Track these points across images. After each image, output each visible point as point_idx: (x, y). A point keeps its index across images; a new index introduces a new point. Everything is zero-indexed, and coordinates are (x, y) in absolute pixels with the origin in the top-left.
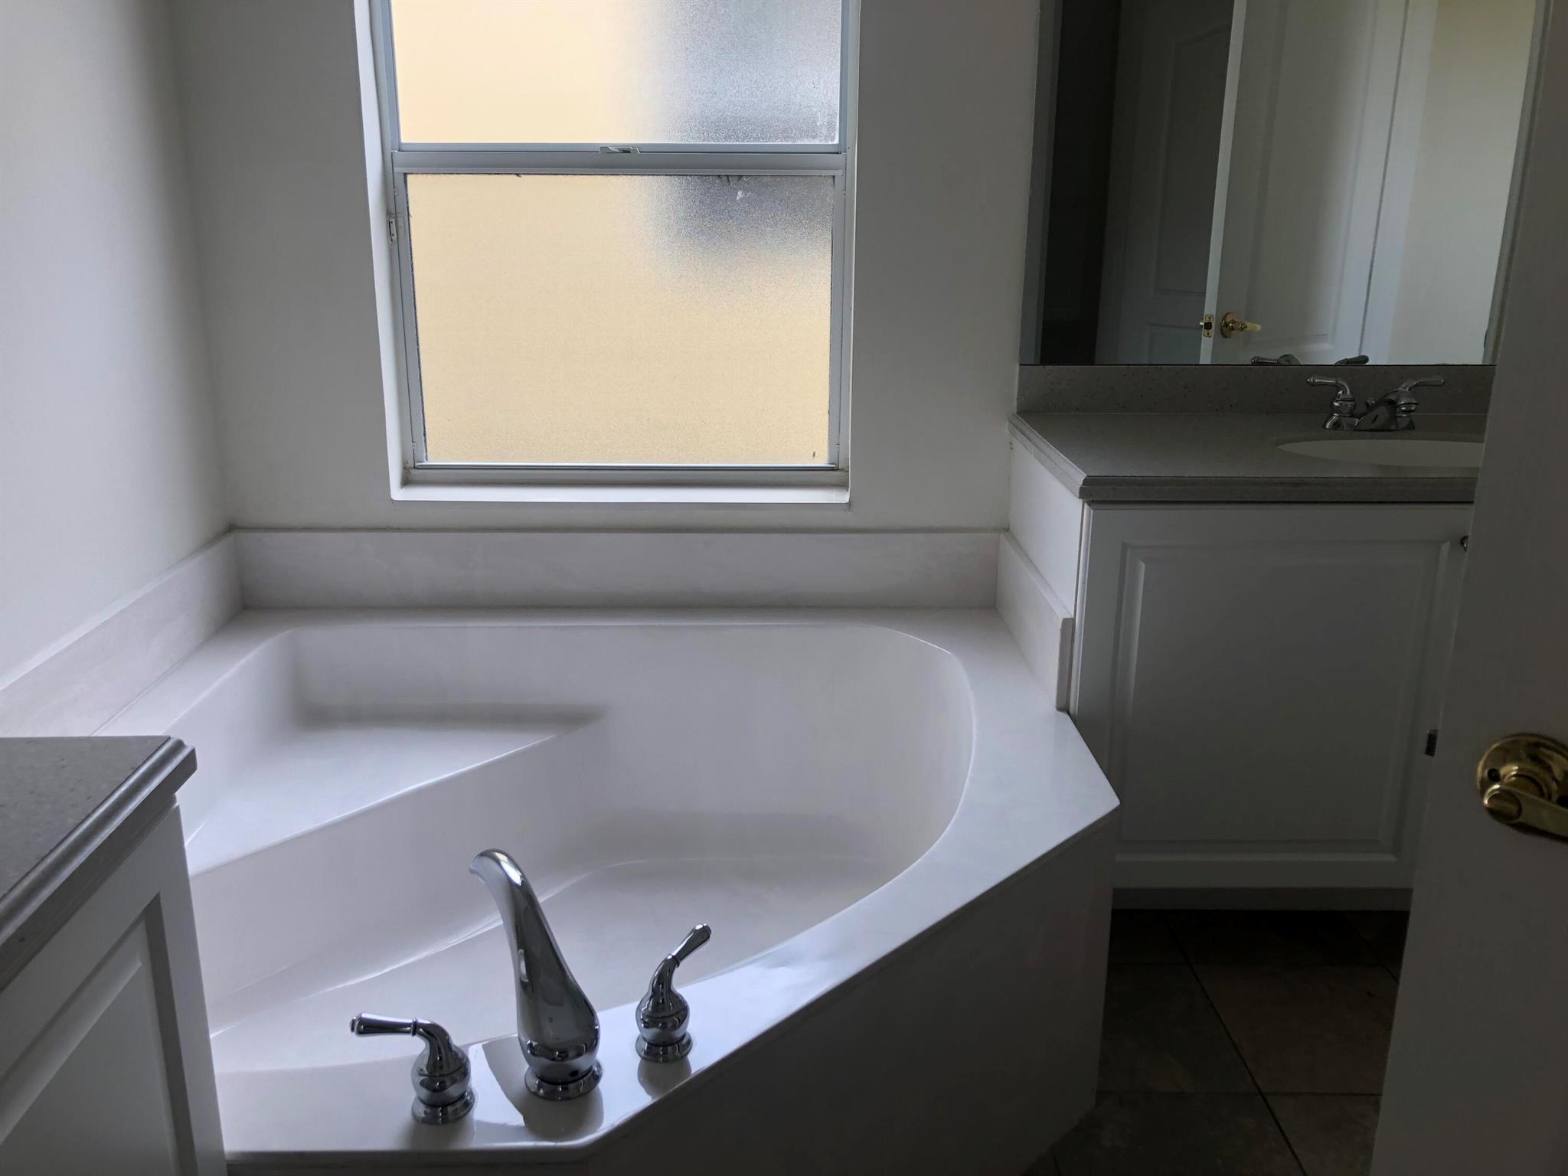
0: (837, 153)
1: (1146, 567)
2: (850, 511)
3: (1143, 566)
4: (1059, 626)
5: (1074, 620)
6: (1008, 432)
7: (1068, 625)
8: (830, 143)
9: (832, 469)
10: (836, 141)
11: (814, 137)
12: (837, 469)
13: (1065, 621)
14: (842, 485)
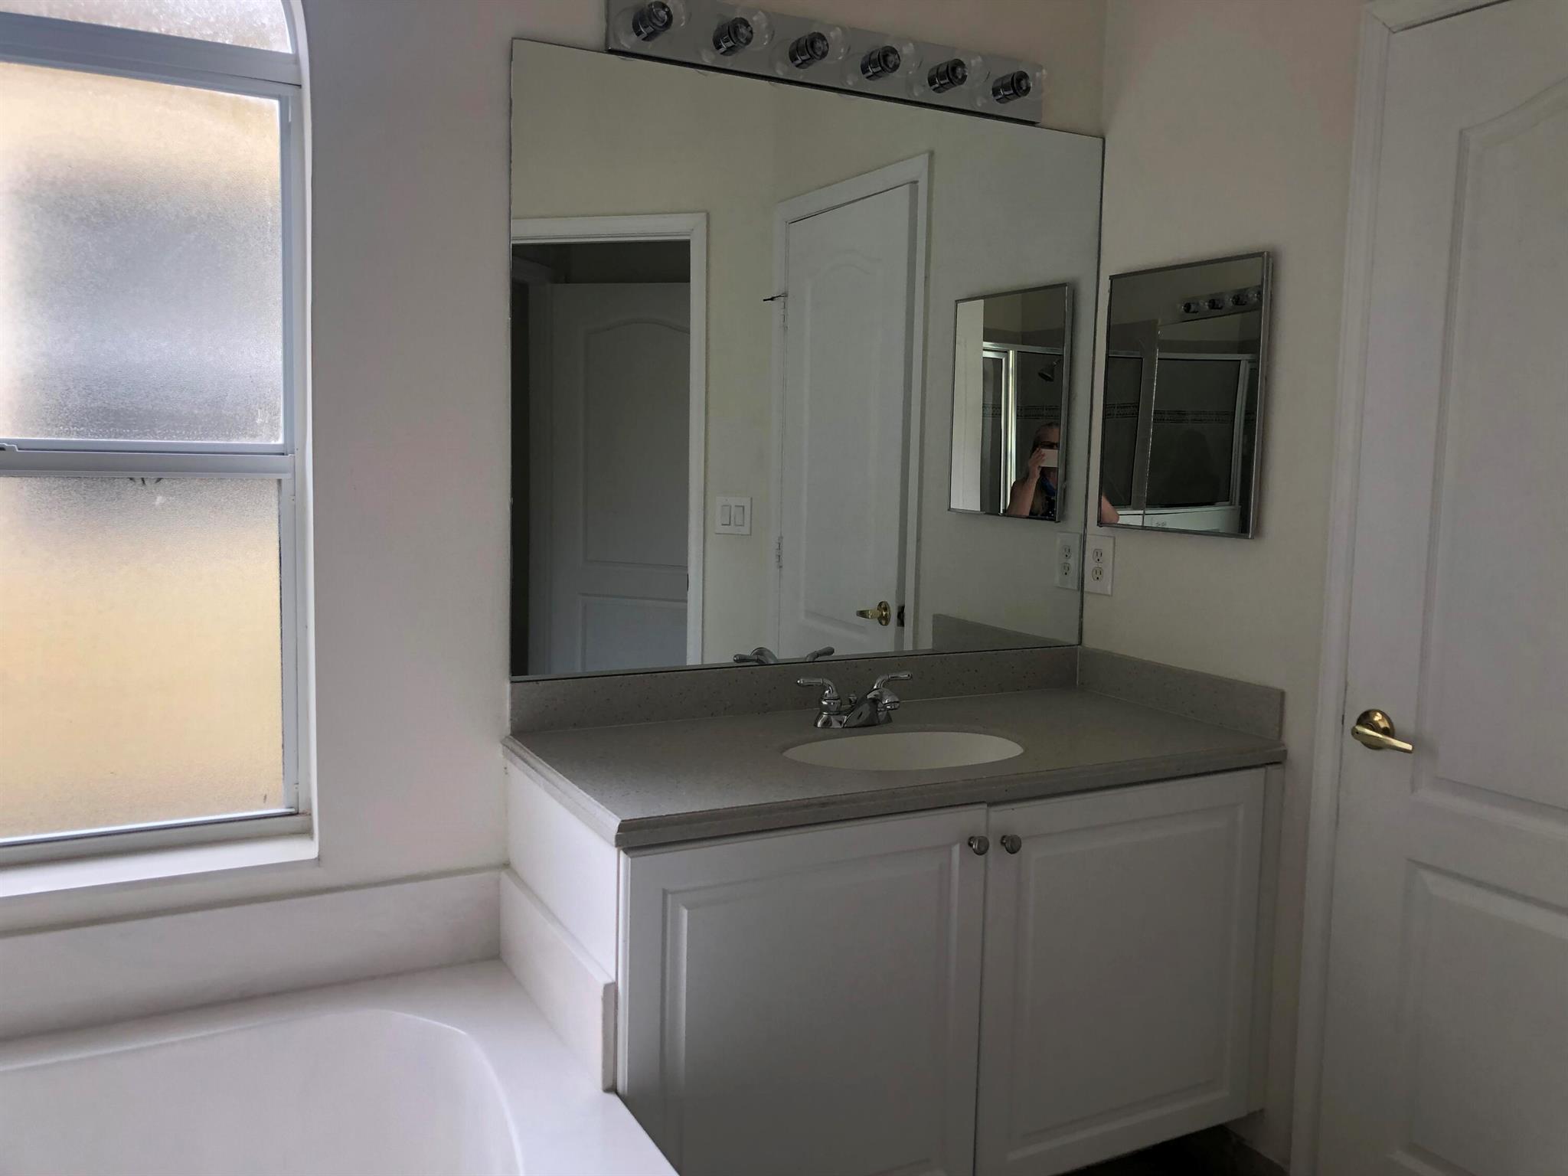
0: (283, 454)
1: (689, 913)
2: (319, 866)
3: (685, 912)
4: (600, 992)
5: (615, 984)
6: (502, 756)
7: (611, 990)
8: (273, 442)
9: (291, 814)
10: (280, 441)
11: (254, 436)
12: (297, 814)
13: (607, 987)
14: (306, 832)
